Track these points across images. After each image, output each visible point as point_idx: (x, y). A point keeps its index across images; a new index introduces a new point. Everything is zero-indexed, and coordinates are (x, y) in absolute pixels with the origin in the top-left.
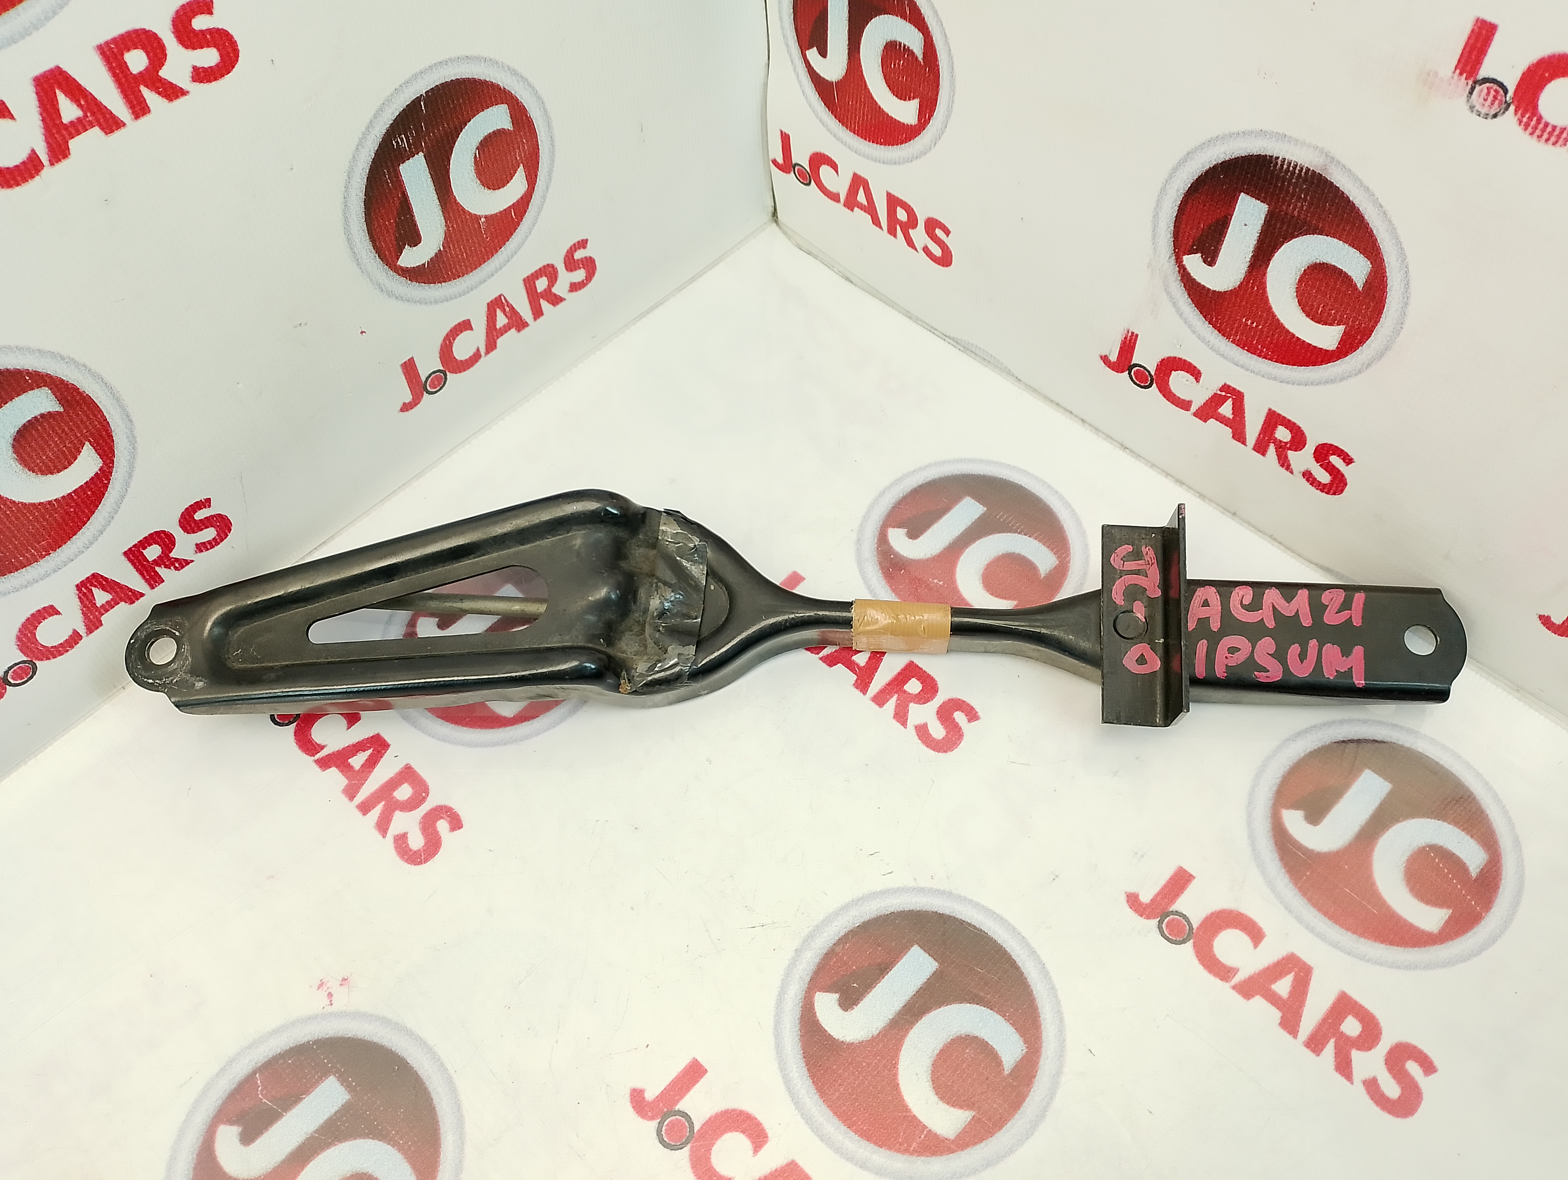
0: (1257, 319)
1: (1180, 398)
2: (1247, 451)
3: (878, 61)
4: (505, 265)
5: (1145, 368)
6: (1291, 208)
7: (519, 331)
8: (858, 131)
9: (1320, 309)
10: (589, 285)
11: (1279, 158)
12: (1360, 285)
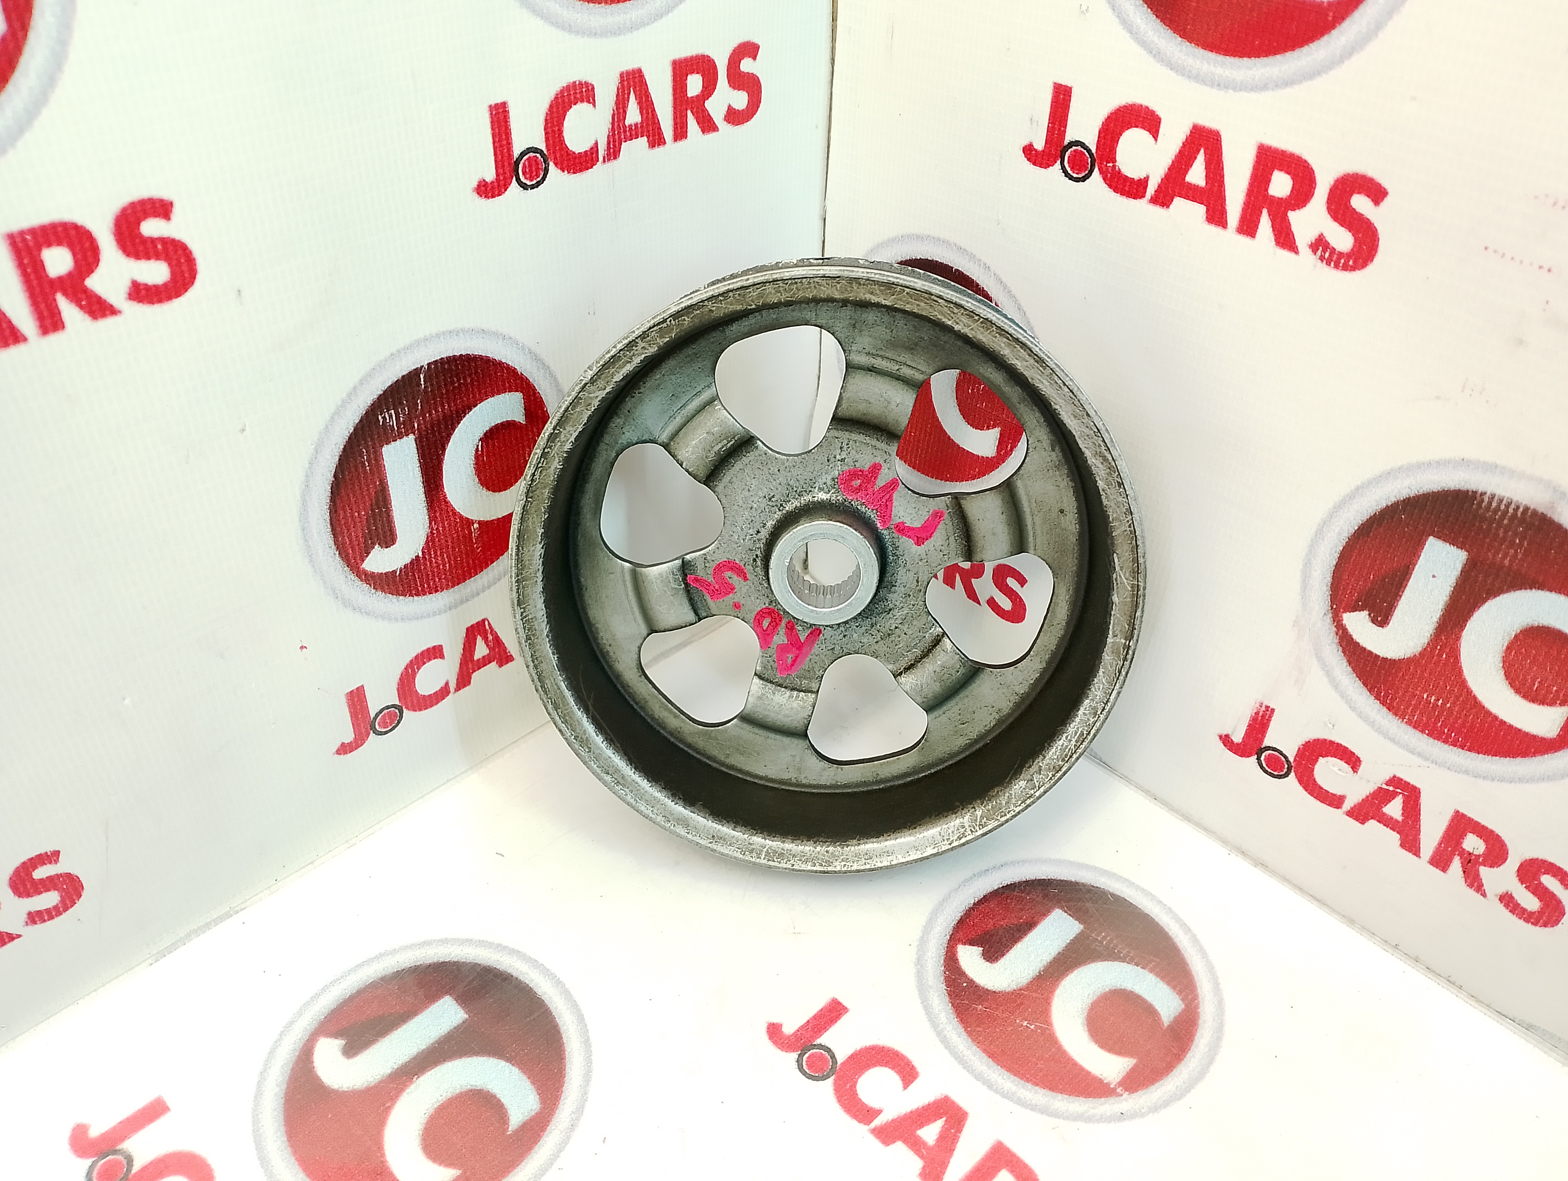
0: (1444, 696)
1: (1328, 792)
2: (1421, 866)
3: (953, 386)
4: (495, 583)
5: (1281, 753)
6: (1500, 556)
9: (1536, 685)
11: (1485, 493)
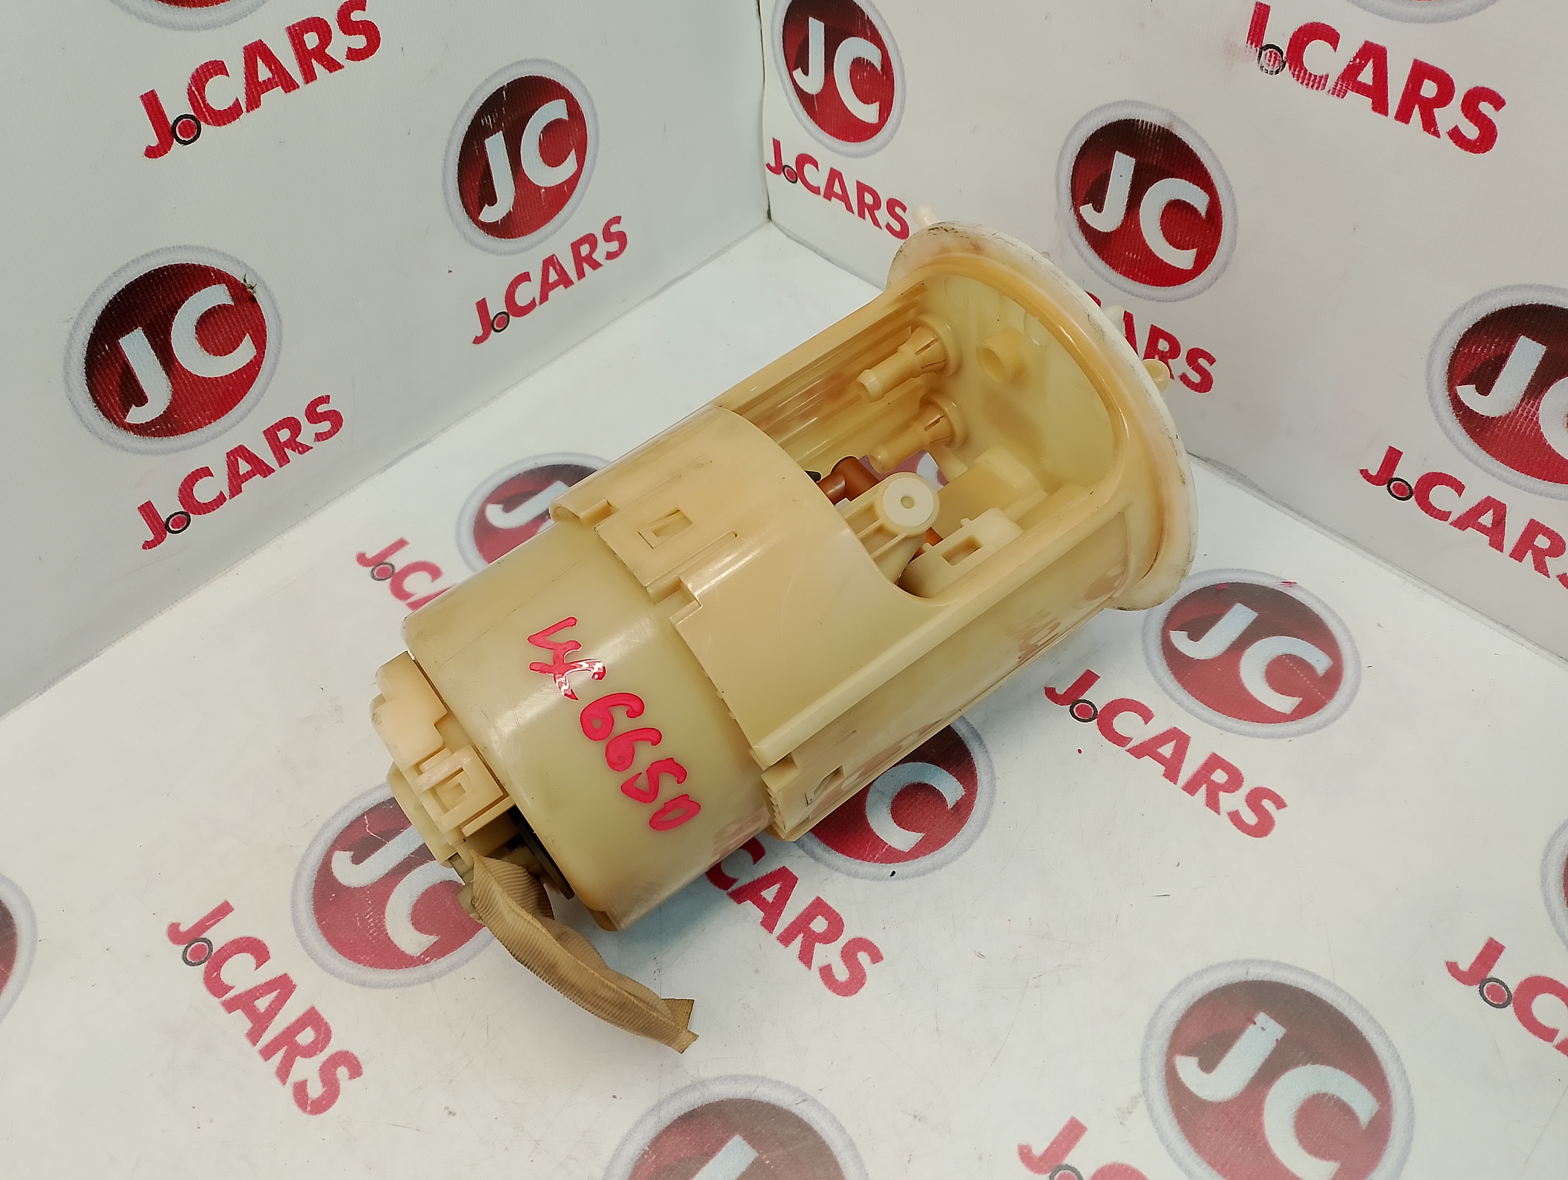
0: (1136, 252)
3: (848, 74)
4: (558, 230)
6: (1151, 158)
7: (566, 287)
8: (834, 133)
10: (621, 256)
11: (1139, 120)
12: (1203, 214)
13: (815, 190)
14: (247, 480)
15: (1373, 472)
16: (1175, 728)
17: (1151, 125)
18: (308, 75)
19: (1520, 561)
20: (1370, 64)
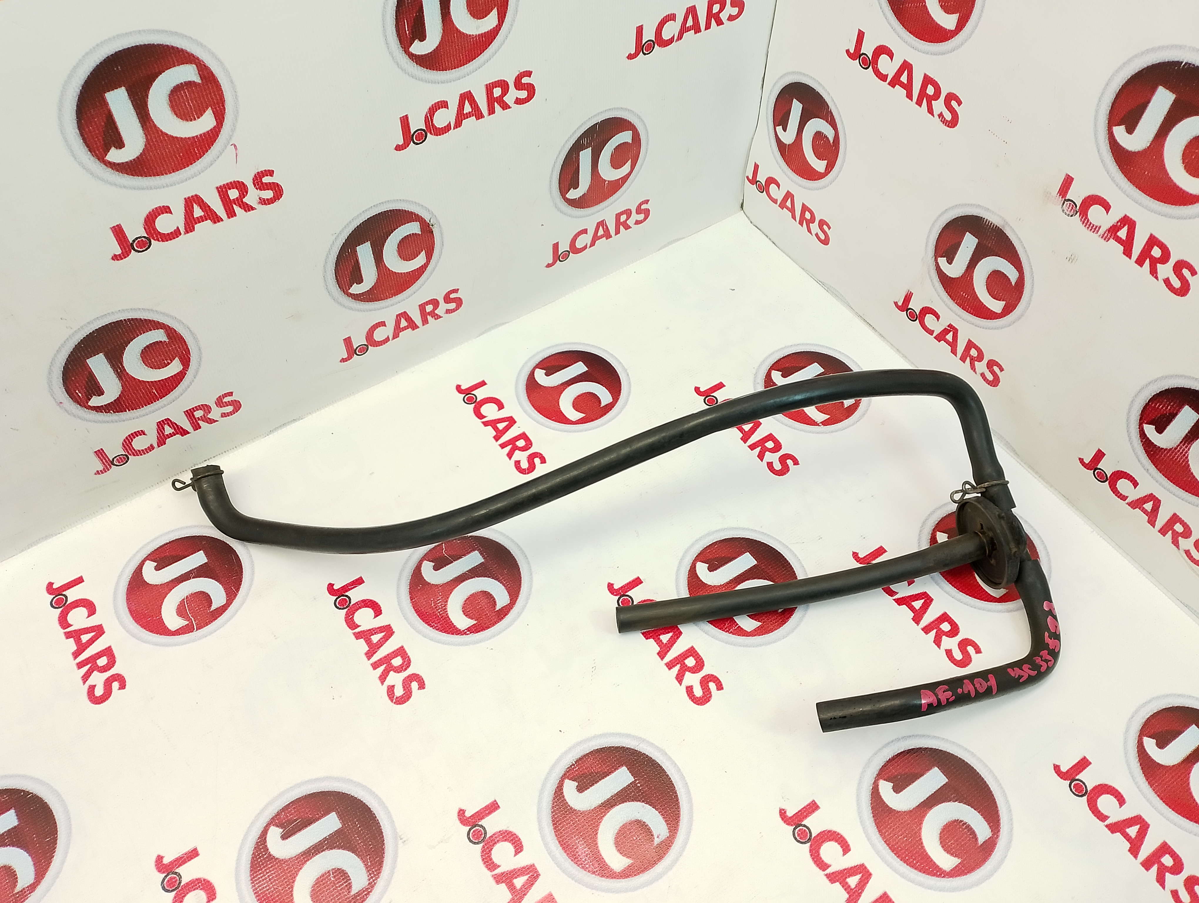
0: (968, 294)
1: (929, 329)
3: (811, 139)
4: (610, 205)
5: (914, 311)
6: (987, 243)
7: (607, 239)
8: (794, 170)
9: (995, 293)
10: (644, 223)
11: (985, 218)
12: (1013, 284)
13: (775, 201)
14: (403, 331)
15: (1087, 461)
16: (926, 592)
17: (991, 224)
18: (491, 111)
19: (1164, 536)
20: (1126, 228)
